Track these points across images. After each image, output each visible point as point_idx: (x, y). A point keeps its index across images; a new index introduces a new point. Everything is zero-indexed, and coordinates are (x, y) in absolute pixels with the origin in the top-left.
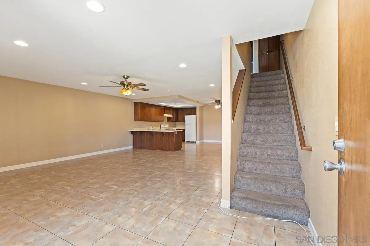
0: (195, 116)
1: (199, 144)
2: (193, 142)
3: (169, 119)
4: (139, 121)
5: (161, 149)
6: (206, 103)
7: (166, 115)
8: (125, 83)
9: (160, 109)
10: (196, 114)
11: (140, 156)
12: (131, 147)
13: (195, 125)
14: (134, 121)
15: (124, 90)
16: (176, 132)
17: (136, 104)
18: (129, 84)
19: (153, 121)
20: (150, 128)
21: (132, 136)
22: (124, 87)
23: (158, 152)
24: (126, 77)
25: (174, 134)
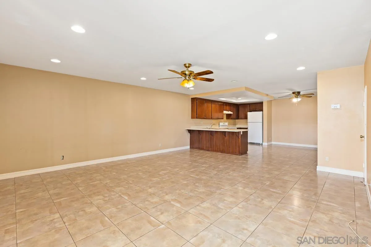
0: (261, 112)
1: (267, 147)
2: (258, 144)
3: (229, 116)
4: (197, 118)
5: (222, 152)
6: (277, 96)
7: (225, 112)
8: (187, 73)
9: (219, 105)
10: (262, 110)
11: (200, 159)
12: (189, 147)
13: (261, 123)
14: (192, 118)
15: (186, 81)
16: (242, 132)
17: (193, 100)
18: (191, 73)
19: (212, 119)
20: (209, 127)
21: (189, 134)
22: (185, 77)
23: (220, 155)
24: (187, 65)
25: (239, 134)
